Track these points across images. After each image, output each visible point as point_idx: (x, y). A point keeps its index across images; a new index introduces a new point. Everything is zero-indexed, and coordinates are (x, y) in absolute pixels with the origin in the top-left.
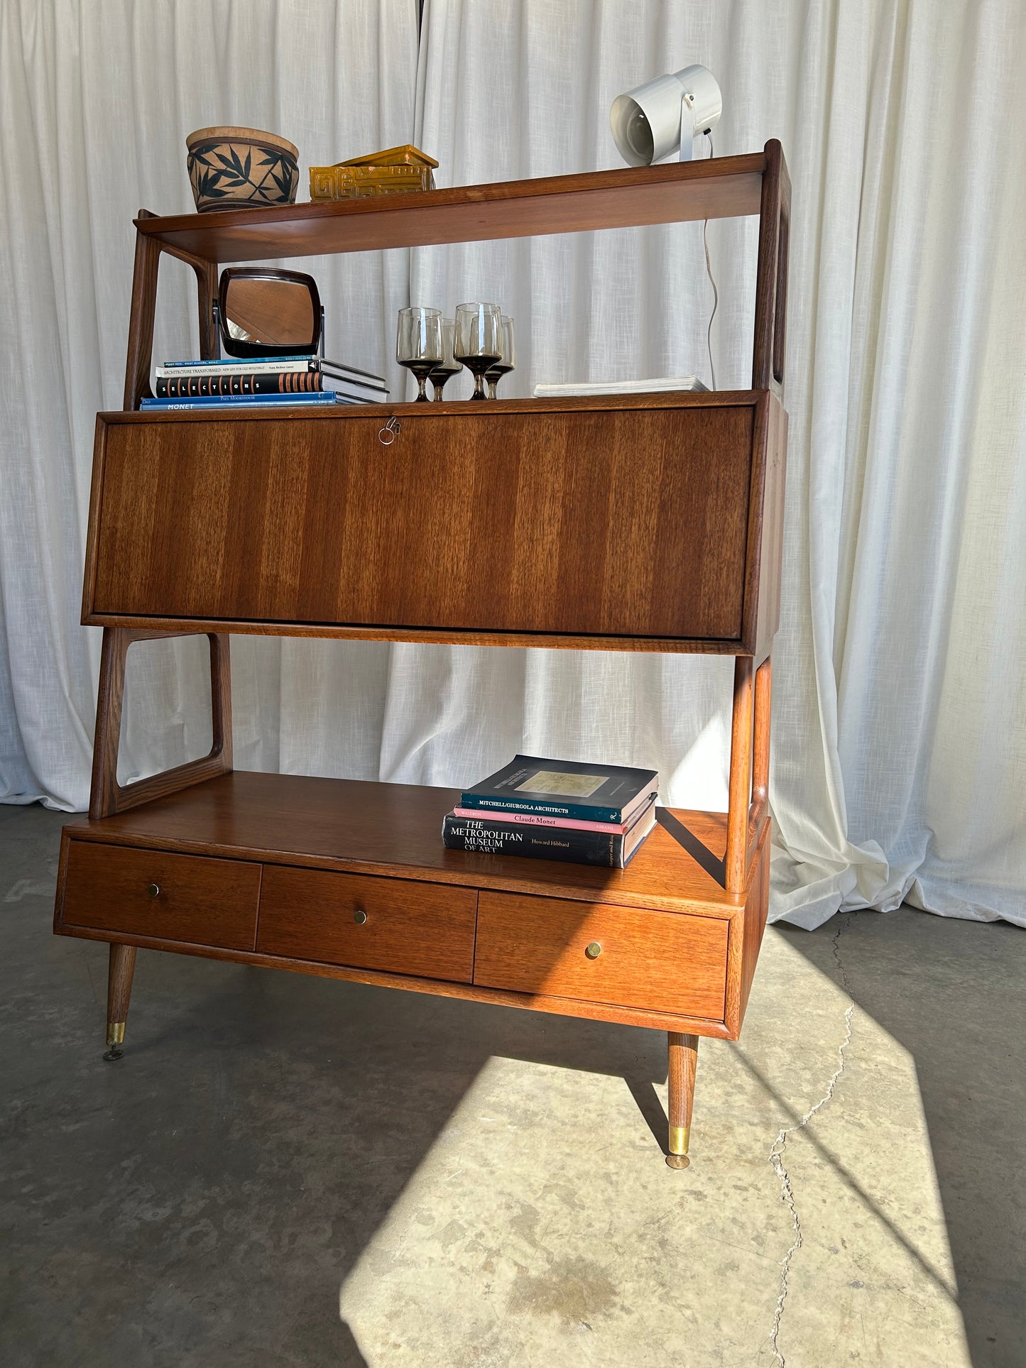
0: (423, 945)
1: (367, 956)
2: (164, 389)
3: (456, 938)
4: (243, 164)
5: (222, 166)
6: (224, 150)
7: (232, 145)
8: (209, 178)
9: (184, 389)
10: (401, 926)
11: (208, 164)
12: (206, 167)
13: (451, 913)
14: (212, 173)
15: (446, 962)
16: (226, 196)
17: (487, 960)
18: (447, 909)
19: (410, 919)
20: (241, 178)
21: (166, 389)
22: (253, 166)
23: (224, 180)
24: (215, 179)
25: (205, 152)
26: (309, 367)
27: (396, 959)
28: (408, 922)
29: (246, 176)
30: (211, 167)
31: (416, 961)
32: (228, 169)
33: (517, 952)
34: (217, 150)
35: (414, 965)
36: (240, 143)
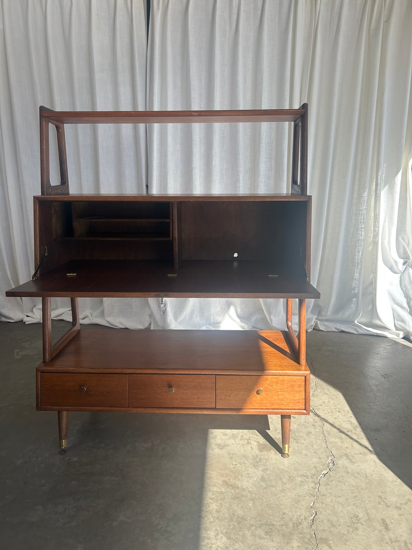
0: (196, 397)
1: (174, 403)
3: (208, 393)
10: (187, 391)
13: (206, 384)
15: (205, 402)
17: (221, 399)
18: (204, 383)
19: (190, 388)
27: (185, 403)
28: (189, 389)
31: (194, 403)
33: (231, 395)
35: (193, 404)
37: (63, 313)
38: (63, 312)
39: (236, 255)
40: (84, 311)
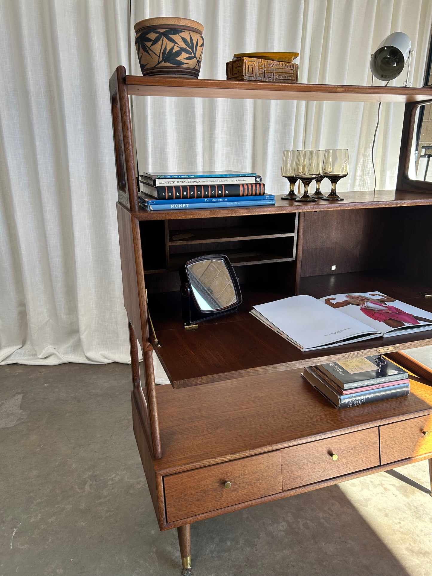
0: (358, 458)
2: (164, 194)
3: (371, 449)
4: (195, 46)
5: (184, 46)
6: (186, 35)
7: (190, 32)
8: (174, 51)
9: (178, 194)
10: (348, 453)
11: (175, 43)
12: (172, 44)
14: (176, 49)
15: (369, 461)
16: (183, 66)
17: (385, 453)
18: (367, 438)
20: (193, 55)
21: (165, 194)
22: (198, 47)
23: (184, 55)
24: (178, 53)
25: (173, 34)
26: (256, 181)
27: (348, 468)
28: (351, 450)
29: (195, 54)
30: (176, 45)
32: (187, 48)
33: (395, 445)
34: (182, 34)
36: (193, 31)
37: (12, 354)
38: (11, 352)
39: (334, 268)
40: (44, 348)
